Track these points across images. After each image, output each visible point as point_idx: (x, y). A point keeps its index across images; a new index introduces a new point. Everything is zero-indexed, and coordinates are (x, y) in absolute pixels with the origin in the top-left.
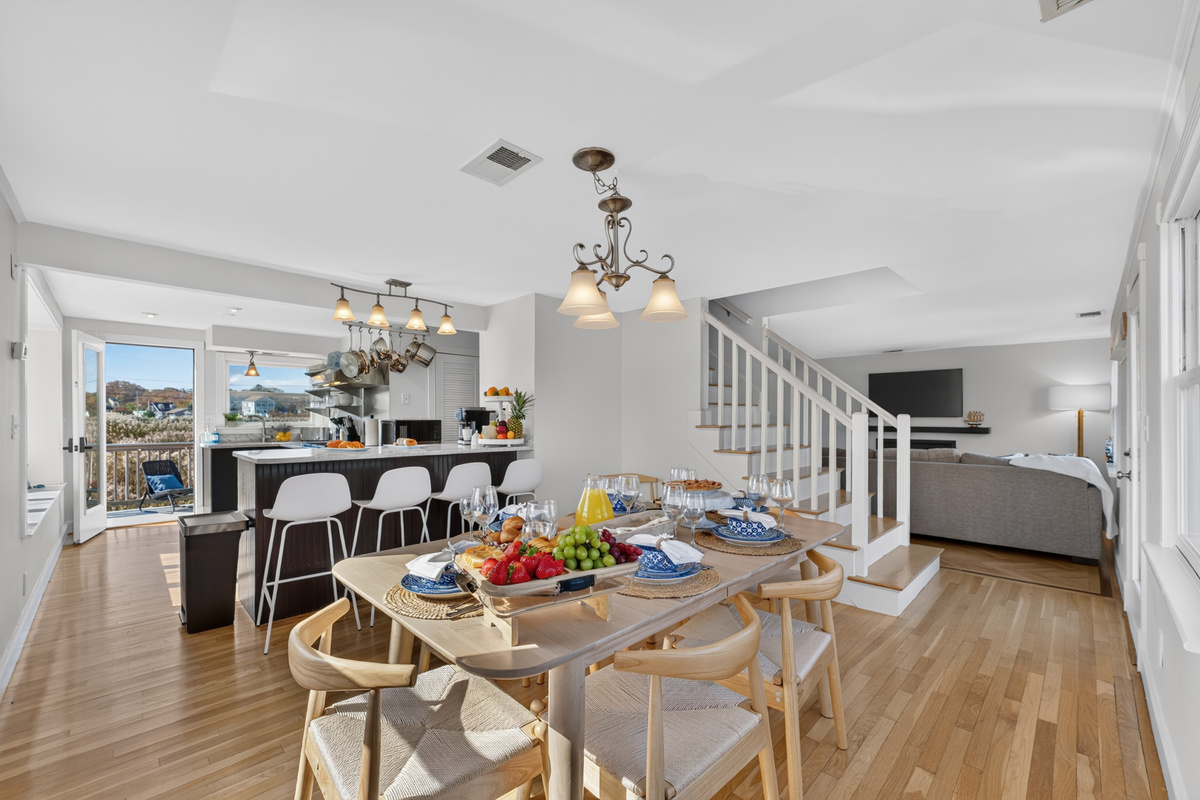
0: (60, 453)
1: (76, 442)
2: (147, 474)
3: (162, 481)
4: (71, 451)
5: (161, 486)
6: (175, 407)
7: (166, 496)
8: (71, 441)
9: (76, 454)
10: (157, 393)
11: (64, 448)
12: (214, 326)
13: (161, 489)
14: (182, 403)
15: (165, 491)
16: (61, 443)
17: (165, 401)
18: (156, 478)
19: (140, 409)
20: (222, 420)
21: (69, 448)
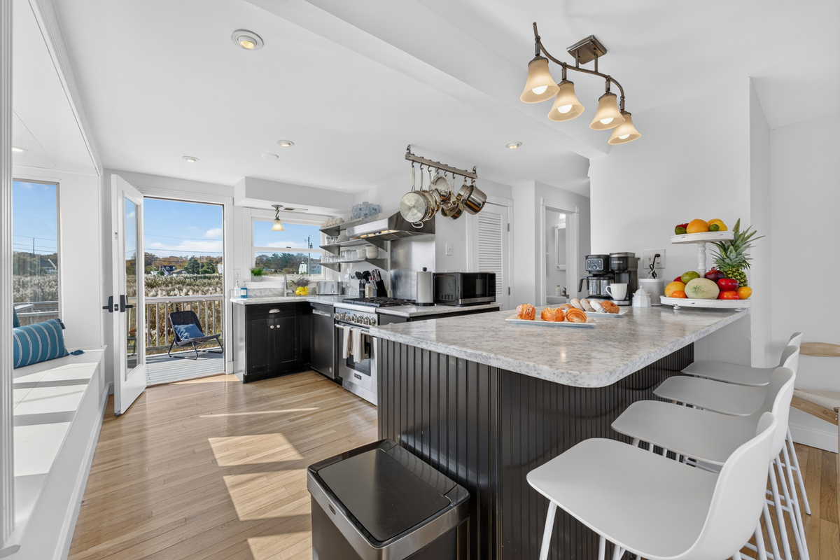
0: (101, 313)
1: (116, 301)
2: (174, 324)
3: (187, 330)
4: (111, 311)
5: (186, 334)
6: (176, 269)
7: (191, 343)
8: (111, 299)
9: (116, 314)
10: (165, 260)
11: (104, 308)
12: (247, 178)
13: (186, 338)
14: (180, 266)
15: (191, 339)
16: (101, 301)
17: (170, 265)
18: (182, 327)
19: (155, 270)
20: (248, 275)
21: (109, 307)
